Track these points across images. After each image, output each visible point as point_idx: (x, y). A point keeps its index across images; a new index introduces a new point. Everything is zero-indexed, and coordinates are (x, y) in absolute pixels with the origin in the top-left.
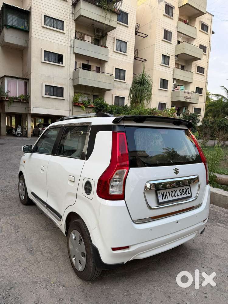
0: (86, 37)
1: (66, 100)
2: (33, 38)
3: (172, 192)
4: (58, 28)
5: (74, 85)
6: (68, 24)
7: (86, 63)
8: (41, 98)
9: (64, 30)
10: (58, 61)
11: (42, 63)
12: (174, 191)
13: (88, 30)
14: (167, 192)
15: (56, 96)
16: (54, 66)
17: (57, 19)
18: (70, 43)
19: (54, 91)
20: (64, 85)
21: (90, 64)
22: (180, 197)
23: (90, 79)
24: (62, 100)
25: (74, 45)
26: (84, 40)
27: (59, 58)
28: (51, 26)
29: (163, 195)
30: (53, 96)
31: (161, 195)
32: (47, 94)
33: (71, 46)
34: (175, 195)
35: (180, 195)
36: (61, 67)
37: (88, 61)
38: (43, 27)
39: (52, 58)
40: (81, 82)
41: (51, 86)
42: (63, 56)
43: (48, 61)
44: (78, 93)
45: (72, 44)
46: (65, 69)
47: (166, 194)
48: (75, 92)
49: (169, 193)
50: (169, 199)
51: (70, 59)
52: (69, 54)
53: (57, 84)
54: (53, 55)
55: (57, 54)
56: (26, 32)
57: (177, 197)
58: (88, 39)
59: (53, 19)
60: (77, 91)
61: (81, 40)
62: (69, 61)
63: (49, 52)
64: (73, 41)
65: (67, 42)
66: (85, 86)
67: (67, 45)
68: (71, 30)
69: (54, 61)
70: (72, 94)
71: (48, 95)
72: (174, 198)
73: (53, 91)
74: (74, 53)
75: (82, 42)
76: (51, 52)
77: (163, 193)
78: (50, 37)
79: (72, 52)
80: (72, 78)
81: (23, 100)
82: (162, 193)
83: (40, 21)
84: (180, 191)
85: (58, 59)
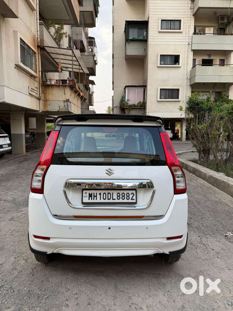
0: (207, 29)
1: (182, 101)
2: (150, 46)
3: (105, 195)
4: (175, 29)
5: (191, 84)
6: (185, 22)
7: (206, 58)
8: (157, 102)
9: (181, 29)
10: (175, 62)
11: (158, 68)
12: (108, 193)
13: (209, 21)
14: (96, 193)
15: (171, 98)
16: (170, 68)
17: (174, 20)
18: (187, 40)
19: (170, 94)
20: (180, 86)
21: (211, 58)
22: (117, 201)
23: (209, 74)
24: (178, 102)
25: (192, 42)
26: (204, 34)
27: (176, 59)
28: (168, 29)
29: (90, 195)
30: (169, 99)
31: (88, 195)
32: (162, 97)
33: (189, 43)
34: (109, 198)
35: (116, 198)
36: (177, 68)
37: (210, 55)
38: (159, 32)
39: (169, 60)
40: (198, 80)
41: (167, 89)
42: (179, 57)
43: (165, 65)
44: (195, 92)
45: (191, 40)
46: (181, 69)
47: (95, 195)
48: (192, 92)
49: (100, 194)
50: (98, 200)
51: (188, 58)
52: (186, 53)
53: (173, 86)
54: (169, 57)
55: (173, 55)
56: (145, 41)
57: (111, 201)
58: (209, 31)
59: (170, 21)
60: (194, 90)
61: (201, 34)
62: (186, 60)
63: (165, 55)
64: (191, 38)
65: (184, 40)
66: (204, 84)
67: (184, 43)
68: (189, 26)
69: (170, 63)
70: (189, 94)
71: (164, 98)
72: (107, 201)
73: (168, 94)
74: (192, 50)
75: (202, 36)
76: (167, 55)
77: (92, 193)
78: (166, 40)
79: (190, 50)
80: (189, 78)
81: (141, 106)
82: (89, 193)
83: (157, 27)
84: (119, 195)
85: (175, 61)
